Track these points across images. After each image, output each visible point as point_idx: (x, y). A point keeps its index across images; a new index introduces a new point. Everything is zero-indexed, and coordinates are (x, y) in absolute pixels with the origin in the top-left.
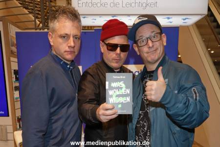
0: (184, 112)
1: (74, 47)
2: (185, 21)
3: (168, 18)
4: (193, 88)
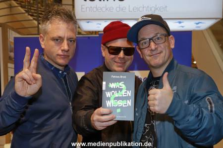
0: (196, 126)
1: (68, 51)
2: (198, 25)
3: (180, 23)
4: (208, 98)
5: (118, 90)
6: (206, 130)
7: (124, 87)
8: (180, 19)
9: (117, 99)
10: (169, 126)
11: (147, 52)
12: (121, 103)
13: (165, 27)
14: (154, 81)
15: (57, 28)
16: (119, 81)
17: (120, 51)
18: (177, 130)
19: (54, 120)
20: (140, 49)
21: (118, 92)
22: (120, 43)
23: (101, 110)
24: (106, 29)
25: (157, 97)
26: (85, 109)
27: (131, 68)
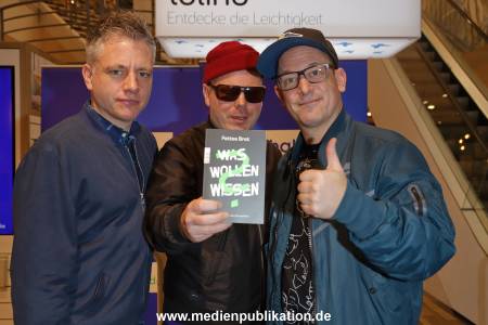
5: (234, 163)
6: (413, 252)
7: (245, 158)
11: (293, 97)
17: (238, 94)
21: (233, 168)
24: (213, 55)
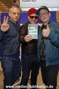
5: (33, 29)
7: (35, 28)
8: (52, 8)
9: (32, 32)
10: (49, 41)
11: (42, 18)
12: (34, 33)
13: (48, 10)
14: (44, 27)
15: (14, 10)
16: (33, 26)
18: (51, 42)
19: (13, 39)
20: (40, 17)
22: (34, 15)
23: (28, 36)
25: (45, 32)
26: (23, 36)
27: (37, 23)
